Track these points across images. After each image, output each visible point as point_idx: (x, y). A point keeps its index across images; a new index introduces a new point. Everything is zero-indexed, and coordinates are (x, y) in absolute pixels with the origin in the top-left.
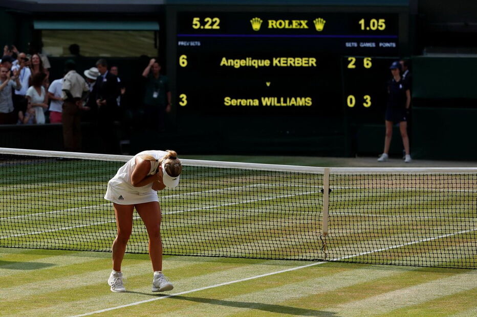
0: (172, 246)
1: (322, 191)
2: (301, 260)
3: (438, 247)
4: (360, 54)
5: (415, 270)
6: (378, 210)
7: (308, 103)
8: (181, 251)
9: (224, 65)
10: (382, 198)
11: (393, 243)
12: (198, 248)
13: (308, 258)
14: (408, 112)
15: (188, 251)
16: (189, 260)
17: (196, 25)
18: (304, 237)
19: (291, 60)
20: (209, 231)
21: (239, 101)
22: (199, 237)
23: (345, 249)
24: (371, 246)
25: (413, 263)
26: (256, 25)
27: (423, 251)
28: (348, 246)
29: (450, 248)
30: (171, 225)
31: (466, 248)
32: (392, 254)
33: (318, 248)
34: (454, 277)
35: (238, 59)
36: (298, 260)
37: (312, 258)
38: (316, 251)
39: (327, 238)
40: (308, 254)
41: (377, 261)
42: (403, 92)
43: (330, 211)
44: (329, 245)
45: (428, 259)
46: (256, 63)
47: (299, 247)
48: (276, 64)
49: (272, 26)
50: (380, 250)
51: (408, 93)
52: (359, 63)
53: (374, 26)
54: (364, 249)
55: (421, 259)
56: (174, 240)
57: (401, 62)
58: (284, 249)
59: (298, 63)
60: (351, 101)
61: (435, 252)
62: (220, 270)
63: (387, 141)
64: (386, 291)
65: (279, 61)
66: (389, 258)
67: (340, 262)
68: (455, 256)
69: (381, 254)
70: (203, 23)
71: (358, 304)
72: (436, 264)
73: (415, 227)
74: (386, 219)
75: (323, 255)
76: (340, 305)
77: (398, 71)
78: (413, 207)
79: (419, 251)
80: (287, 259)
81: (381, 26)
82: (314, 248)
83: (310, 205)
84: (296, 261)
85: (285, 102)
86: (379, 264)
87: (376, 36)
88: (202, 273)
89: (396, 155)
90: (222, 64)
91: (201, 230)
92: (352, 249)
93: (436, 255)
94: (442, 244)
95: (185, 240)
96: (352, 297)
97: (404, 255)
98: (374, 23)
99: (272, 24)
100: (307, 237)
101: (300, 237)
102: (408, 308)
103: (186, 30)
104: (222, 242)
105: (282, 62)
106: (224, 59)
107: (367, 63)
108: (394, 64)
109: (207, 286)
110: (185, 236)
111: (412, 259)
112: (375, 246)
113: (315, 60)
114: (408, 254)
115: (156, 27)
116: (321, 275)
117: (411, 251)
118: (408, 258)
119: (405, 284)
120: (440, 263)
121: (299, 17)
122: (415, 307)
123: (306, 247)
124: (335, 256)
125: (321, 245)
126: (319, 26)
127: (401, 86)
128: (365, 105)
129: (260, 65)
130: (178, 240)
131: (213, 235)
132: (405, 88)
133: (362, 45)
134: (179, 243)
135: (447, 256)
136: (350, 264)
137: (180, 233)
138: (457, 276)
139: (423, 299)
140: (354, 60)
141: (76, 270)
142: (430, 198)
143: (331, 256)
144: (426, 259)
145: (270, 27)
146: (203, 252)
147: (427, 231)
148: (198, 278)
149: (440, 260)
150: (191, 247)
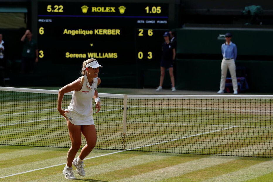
0: (34, 141)
1: (123, 108)
2: (110, 149)
3: (191, 142)
4: (146, 27)
5: (177, 156)
6: (155, 120)
7: (115, 56)
8: (39, 144)
9: (66, 34)
10: (158, 113)
11: (165, 139)
12: (50, 142)
13: (114, 148)
14: (174, 62)
15: (43, 144)
16: (44, 149)
17: (49, 10)
18: (112, 136)
19: (105, 31)
20: (56, 132)
21: (74, 55)
22: (50, 136)
23: (136, 143)
24: (151, 141)
25: (176, 151)
26: (85, 10)
27: (182, 144)
28: (138, 141)
29: (198, 142)
30: (34, 128)
31: (207, 143)
32: (164, 146)
33: (120, 142)
34: (200, 160)
35: (74, 30)
36: (108, 149)
37: (117, 149)
38: (119, 144)
39: (126, 137)
40: (114, 146)
41: (155, 150)
42: (171, 50)
43: (128, 121)
44: (127, 141)
45: (185, 149)
46: (85, 33)
47: (109, 142)
48: (97, 33)
49: (94, 10)
50: (157, 144)
51: (174, 50)
52: (145, 33)
53: (154, 11)
54: (147, 143)
55: (180, 149)
56: (35, 137)
57: (170, 32)
58: (100, 143)
59: (109, 33)
60: (140, 55)
61: (189, 145)
62: (62, 155)
63: (162, 79)
64: (160, 168)
65: (98, 31)
66: (162, 148)
67: (133, 150)
68: (201, 147)
69: (157, 146)
70: (53, 8)
71: (143, 175)
72: (190, 152)
73: (177, 130)
74: (160, 125)
75: (123, 146)
76: (133, 176)
77: (168, 38)
78: (176, 118)
79: (179, 144)
80: (102, 149)
81: (159, 11)
82: (118, 142)
83: (115, 117)
84: (107, 150)
85: (102, 55)
86: (156, 152)
87: (156, 16)
88: (52, 157)
89: (167, 87)
90: (64, 33)
91: (51, 132)
92: (140, 143)
93: (189, 147)
94: (193, 140)
95: (42, 137)
96: (140, 171)
97: (171, 146)
98: (154, 9)
99: (94, 9)
100: (114, 136)
101: (109, 136)
102: (173, 178)
103: (43, 13)
104: (64, 139)
105: (100, 32)
106: (66, 30)
107: (150, 33)
108: (166, 33)
109: (54, 165)
110: (41, 135)
111: (176, 149)
112: (154, 141)
113: (119, 31)
114: (173, 146)
115: (25, 11)
116: (122, 159)
117: (175, 144)
118: (173, 149)
119: (171, 164)
120: (192, 152)
121: (110, 5)
122: (177, 177)
123: (113, 142)
124: (130, 147)
125: (122, 141)
126: (122, 10)
127: (170, 47)
128: (149, 58)
129: (87, 33)
130: (37, 137)
131: (58, 134)
132: (172, 47)
133: (147, 22)
134: (38, 139)
135: (196, 147)
136: (139, 152)
137: (39, 133)
138: (202, 159)
139: (182, 173)
140: (142, 31)
142: (186, 113)
143: (128, 147)
144: (183, 149)
145: (93, 11)
146: (52, 145)
147: (185, 133)
148: (49, 160)
149: (192, 149)
150: (45, 142)
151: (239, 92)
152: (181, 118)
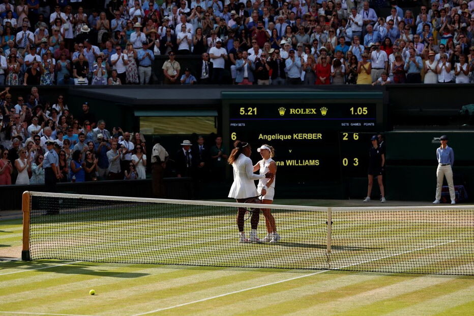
0: (228, 261)
1: (327, 223)
2: (314, 269)
3: (404, 260)
4: (351, 130)
5: (389, 275)
6: (364, 236)
7: (317, 164)
8: (233, 264)
9: (261, 138)
11: (374, 257)
12: (245, 262)
13: (318, 268)
14: (383, 169)
15: (238, 264)
16: (239, 270)
17: (242, 112)
18: (315, 254)
19: (305, 135)
20: (252, 250)
22: (245, 255)
23: (342, 261)
24: (359, 259)
25: (387, 270)
26: (282, 113)
27: (394, 262)
28: (344, 259)
29: (412, 260)
30: (227, 246)
31: (422, 260)
32: (374, 264)
33: (324, 261)
34: (414, 279)
35: (270, 134)
36: (311, 269)
37: (320, 268)
38: (323, 263)
39: (330, 254)
40: (318, 265)
41: (364, 269)
43: (332, 236)
44: (331, 259)
45: (397, 268)
46: (282, 137)
47: (312, 260)
48: (295, 138)
49: (293, 112)
50: (365, 262)
51: (383, 156)
52: (350, 136)
53: (360, 112)
54: (355, 262)
55: (392, 268)
56: (229, 256)
57: (379, 136)
58: (302, 262)
59: (310, 137)
60: (345, 162)
61: (402, 262)
62: (260, 277)
63: (370, 188)
64: (370, 290)
65: (298, 136)
66: (371, 267)
67: (339, 270)
68: (415, 265)
69: (366, 264)
70: (247, 111)
71: (351, 298)
72: (403, 270)
73: (388, 246)
74: (369, 241)
75: (328, 266)
76: (340, 299)
77: (376, 141)
78: (387, 233)
79: (391, 262)
80: (304, 269)
81: (365, 112)
82: (322, 261)
83: (319, 233)
84: (310, 270)
85: (301, 163)
86: (365, 271)
87: (361, 118)
88: (248, 279)
89: (376, 198)
90: (259, 138)
91: (247, 250)
92: (347, 261)
93: (402, 265)
94: (406, 257)
95: (236, 257)
96: (347, 294)
97: (381, 265)
98: (360, 110)
99: (292, 111)
100: (317, 254)
101: (312, 254)
102: (384, 301)
103: (235, 116)
104: (261, 258)
105: (299, 136)
106: (261, 135)
107: (356, 137)
108: (374, 137)
109: (251, 287)
110: (236, 254)
111: (387, 267)
112: (362, 259)
113: (321, 135)
114: (384, 265)
115: (216, 114)
116: (327, 279)
117: (386, 262)
118: (384, 267)
119: (382, 285)
120: (406, 270)
121: (310, 106)
122: (389, 300)
123: (317, 260)
124: (336, 266)
125: (326, 259)
126: (324, 112)
127: (378, 152)
128: (355, 164)
129: (285, 138)
130: (231, 256)
131: (255, 253)
132: (381, 153)
133: (352, 124)
134: (232, 259)
135: (410, 265)
136: (346, 272)
137: (233, 252)
138: (417, 278)
139: (394, 295)
140: (347, 134)
141: (164, 278)
142: (398, 227)
143: (333, 266)
144: (396, 268)
145: (291, 113)
146: (248, 265)
147: (397, 249)
148: (244, 282)
149: (405, 268)
150: (240, 262)
151: (457, 202)
152: (393, 232)
